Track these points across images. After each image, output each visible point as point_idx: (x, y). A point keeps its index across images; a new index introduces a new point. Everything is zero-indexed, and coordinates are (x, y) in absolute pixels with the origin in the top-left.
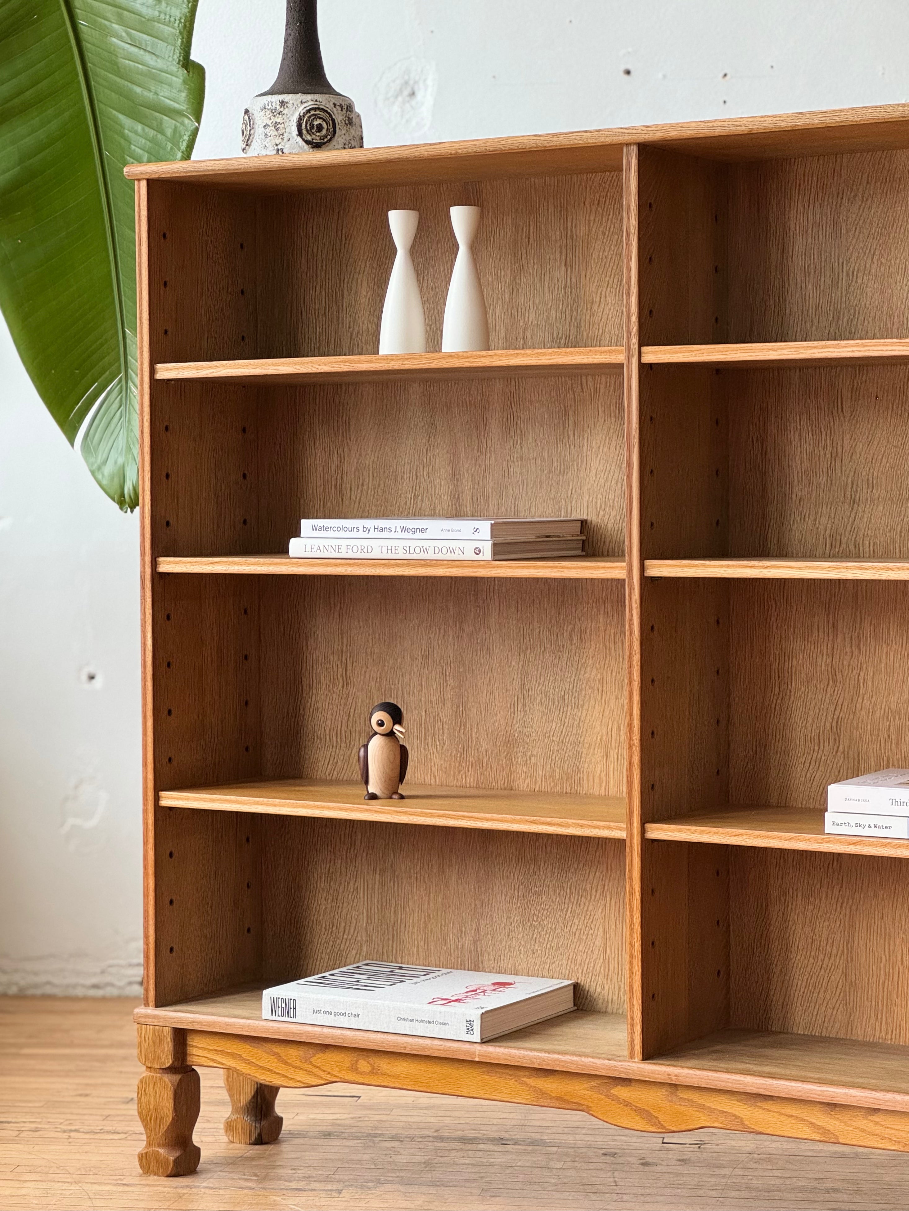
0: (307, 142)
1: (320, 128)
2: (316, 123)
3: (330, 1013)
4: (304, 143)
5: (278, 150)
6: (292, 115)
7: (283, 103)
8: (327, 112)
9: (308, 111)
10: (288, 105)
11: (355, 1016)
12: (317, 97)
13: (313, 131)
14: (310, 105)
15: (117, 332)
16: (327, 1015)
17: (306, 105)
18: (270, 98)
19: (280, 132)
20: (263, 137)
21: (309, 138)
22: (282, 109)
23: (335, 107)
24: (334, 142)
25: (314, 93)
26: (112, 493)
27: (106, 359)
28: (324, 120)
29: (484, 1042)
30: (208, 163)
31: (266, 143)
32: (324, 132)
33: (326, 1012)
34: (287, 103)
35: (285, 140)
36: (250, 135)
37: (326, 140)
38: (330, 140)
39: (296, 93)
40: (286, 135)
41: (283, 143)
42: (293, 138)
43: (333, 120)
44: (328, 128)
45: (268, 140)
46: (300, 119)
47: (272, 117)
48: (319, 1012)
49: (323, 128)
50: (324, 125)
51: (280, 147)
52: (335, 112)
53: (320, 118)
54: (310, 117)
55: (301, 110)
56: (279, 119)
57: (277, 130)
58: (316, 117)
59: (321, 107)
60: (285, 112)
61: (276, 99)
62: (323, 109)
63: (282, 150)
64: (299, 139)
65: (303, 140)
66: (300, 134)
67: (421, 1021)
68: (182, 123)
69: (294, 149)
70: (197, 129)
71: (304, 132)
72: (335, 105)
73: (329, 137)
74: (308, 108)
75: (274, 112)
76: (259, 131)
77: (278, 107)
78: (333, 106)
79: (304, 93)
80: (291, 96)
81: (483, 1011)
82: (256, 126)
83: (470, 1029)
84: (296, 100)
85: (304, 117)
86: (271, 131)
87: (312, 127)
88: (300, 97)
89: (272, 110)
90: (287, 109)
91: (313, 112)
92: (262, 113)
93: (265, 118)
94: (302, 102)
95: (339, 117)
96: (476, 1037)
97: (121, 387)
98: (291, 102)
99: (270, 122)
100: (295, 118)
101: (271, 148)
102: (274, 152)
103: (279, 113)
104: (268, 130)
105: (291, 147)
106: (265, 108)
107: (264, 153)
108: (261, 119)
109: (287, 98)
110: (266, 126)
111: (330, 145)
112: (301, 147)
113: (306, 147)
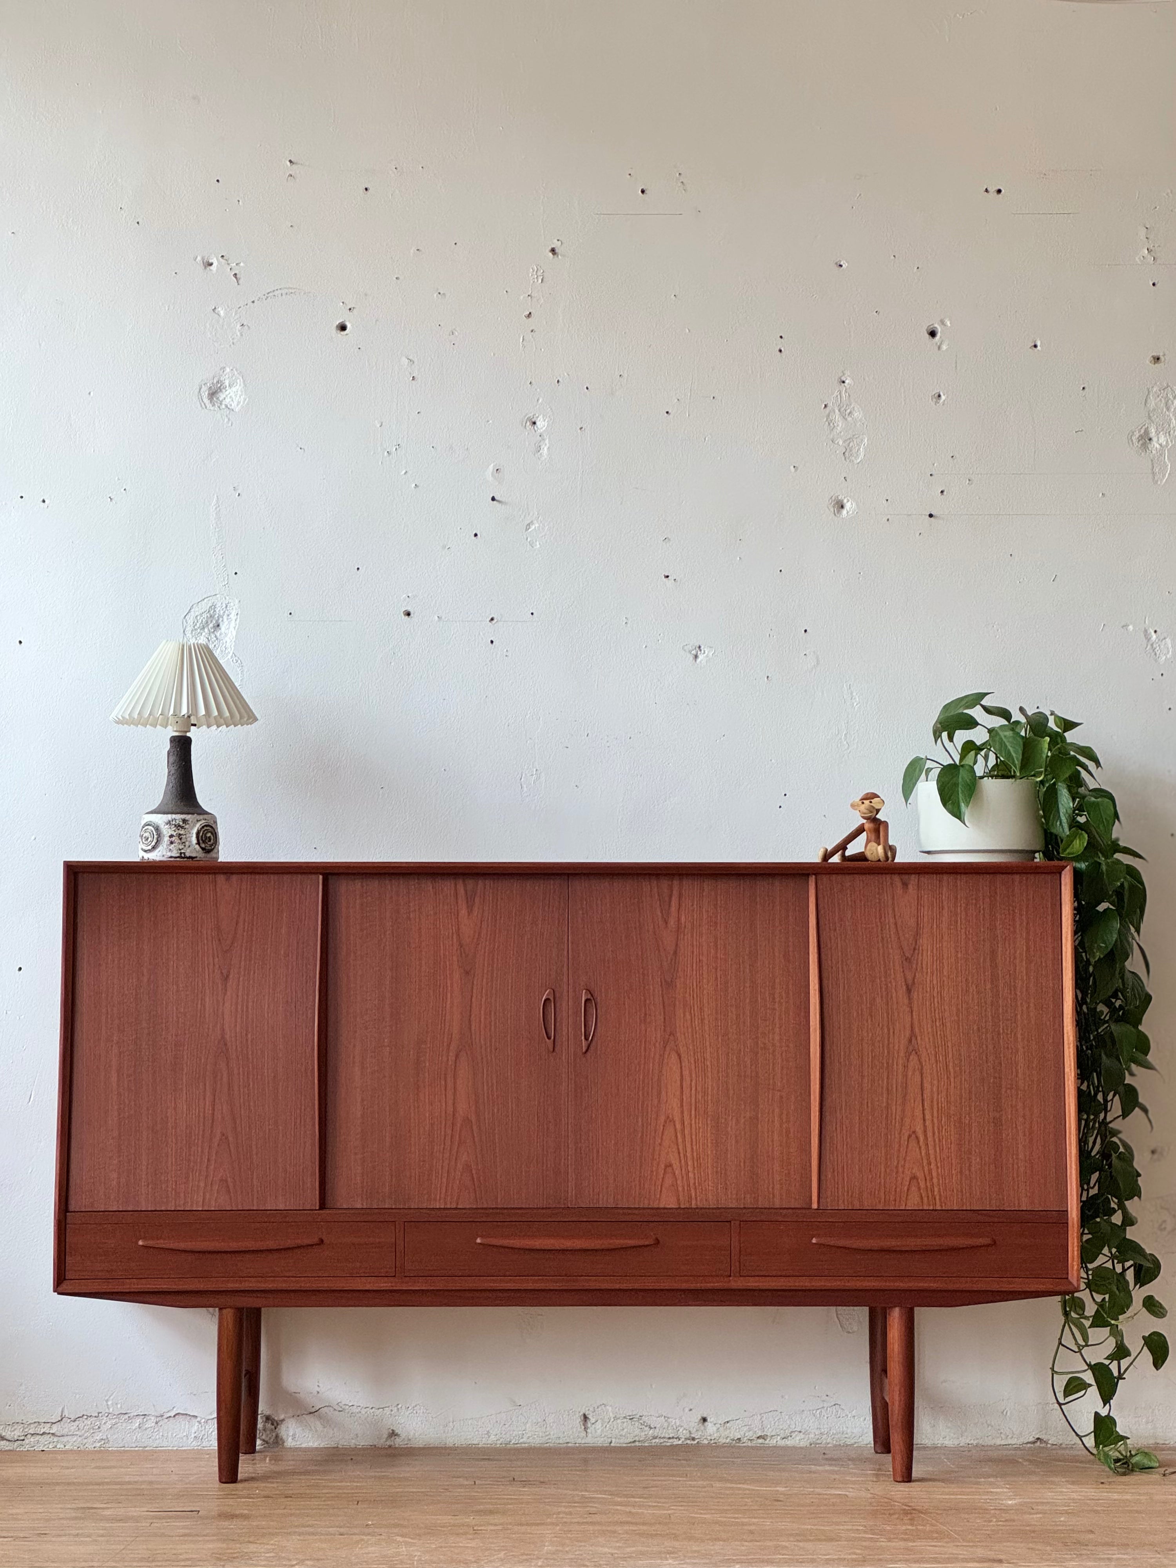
0: (203, 849)
2: (209, 835)
5: (181, 853)
6: (192, 829)
7: (184, 821)
8: (212, 827)
9: (203, 827)
10: (188, 823)
12: (205, 817)
13: (207, 841)
14: (203, 822)
17: (200, 822)
18: (174, 816)
19: (183, 841)
20: (169, 844)
21: (203, 846)
22: (184, 825)
24: (215, 849)
25: (202, 814)
28: (212, 833)
31: (171, 848)
32: (212, 842)
34: (187, 820)
35: (187, 846)
37: (212, 848)
38: (215, 847)
39: (193, 814)
40: (187, 843)
41: (185, 849)
42: (192, 845)
43: (216, 833)
44: (213, 840)
45: (173, 846)
46: (198, 833)
47: (176, 830)
49: (211, 839)
50: (212, 837)
51: (182, 851)
54: (204, 831)
55: (198, 826)
56: (182, 832)
57: (181, 839)
58: (209, 831)
59: (209, 824)
60: (187, 826)
61: (178, 817)
63: (184, 853)
64: (197, 846)
65: (200, 847)
66: (198, 843)
69: (193, 853)
71: (201, 842)
74: (203, 825)
75: (178, 826)
76: (165, 839)
77: (181, 823)
80: (190, 816)
82: (162, 835)
84: (194, 819)
85: (200, 830)
86: (175, 839)
87: (206, 839)
88: (197, 816)
89: (175, 826)
91: (205, 828)
92: (166, 826)
93: (170, 830)
94: (198, 821)
98: (191, 820)
99: (175, 834)
100: (195, 831)
101: (175, 852)
102: (178, 855)
103: (182, 827)
104: (173, 839)
105: (191, 852)
106: (169, 823)
107: (169, 854)
108: (166, 831)
109: (187, 817)
110: (171, 836)
111: (214, 851)
112: (198, 852)
113: (201, 851)
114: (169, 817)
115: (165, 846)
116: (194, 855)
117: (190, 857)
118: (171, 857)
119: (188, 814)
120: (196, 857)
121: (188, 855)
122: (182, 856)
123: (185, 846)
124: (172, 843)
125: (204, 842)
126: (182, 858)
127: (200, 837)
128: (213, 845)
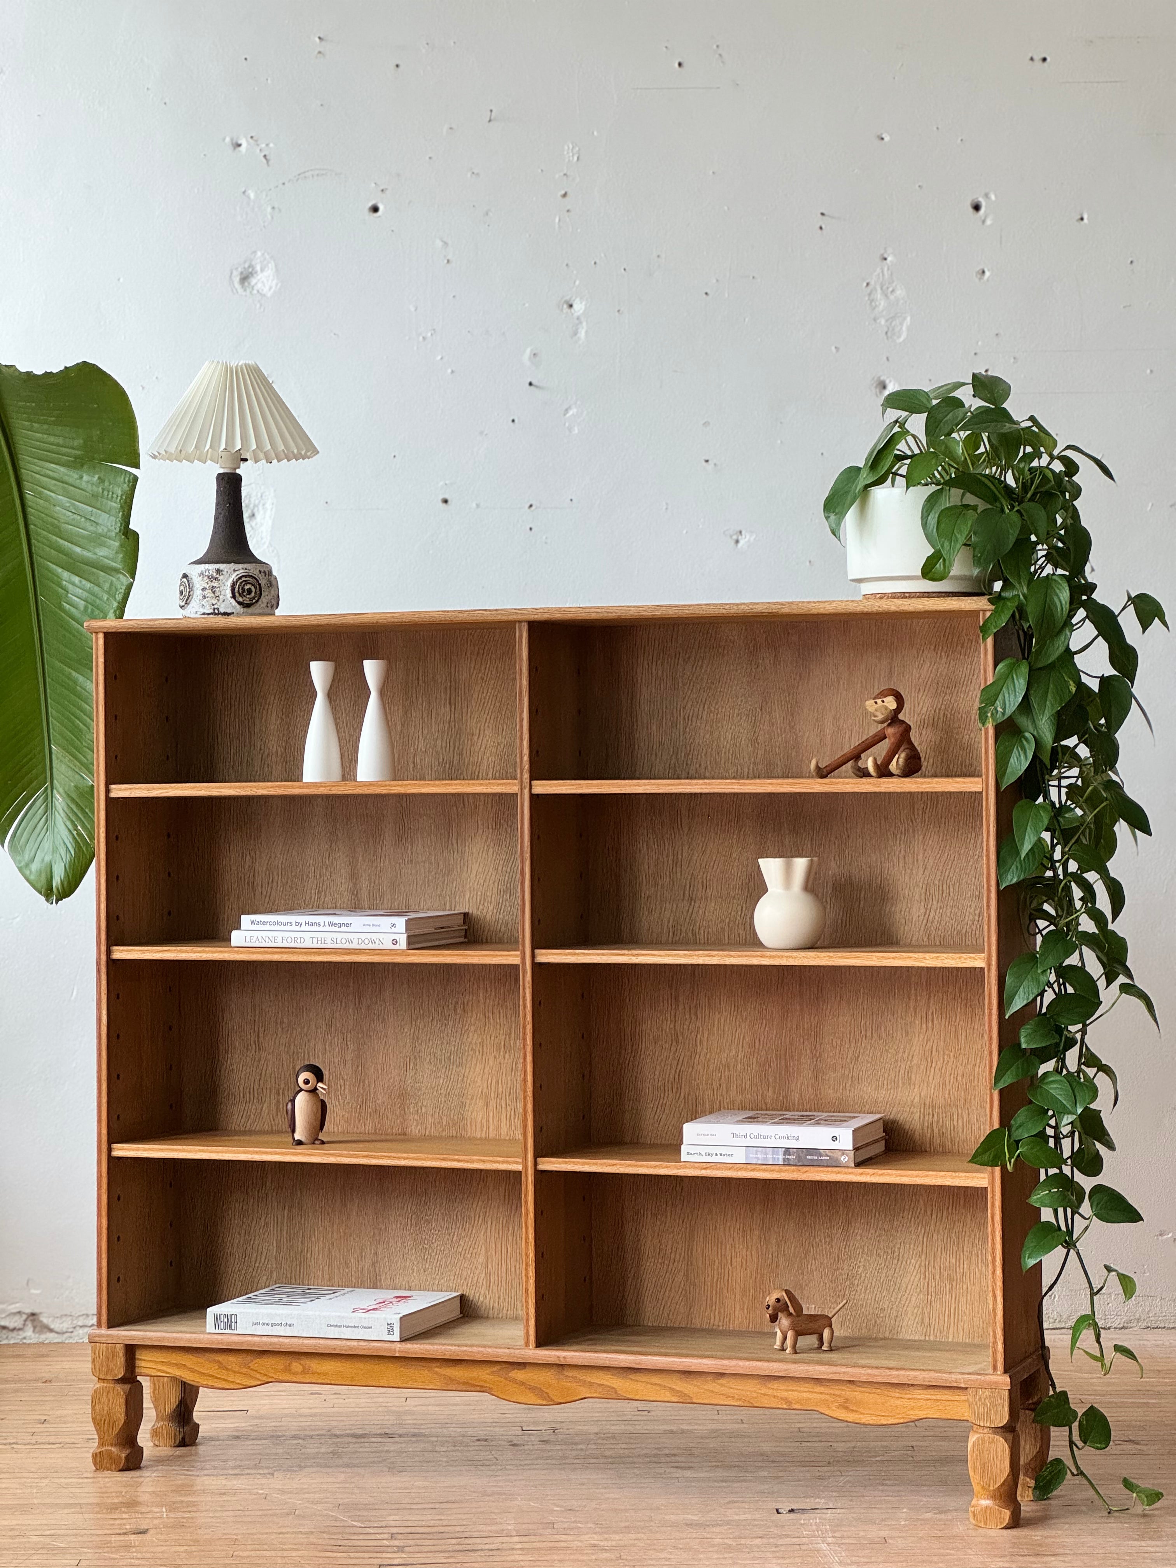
0: (239, 603)
1: (249, 591)
2: (247, 587)
3: (268, 1324)
4: (237, 604)
5: (214, 609)
6: (227, 581)
7: (218, 571)
8: (254, 577)
9: (240, 578)
10: (223, 573)
11: (290, 1325)
12: (245, 566)
13: (244, 594)
14: (241, 572)
15: (44, 748)
16: (265, 1326)
17: (238, 573)
18: (207, 566)
19: (216, 594)
20: (201, 598)
21: (241, 599)
22: (218, 576)
23: (261, 574)
24: (260, 603)
25: (244, 563)
26: (39, 888)
27: (34, 772)
28: (253, 585)
29: (403, 1340)
30: (160, 622)
31: (203, 603)
32: (253, 594)
33: (264, 1324)
34: (222, 571)
35: (221, 601)
36: (189, 596)
37: (254, 601)
38: (257, 601)
39: (228, 562)
40: (221, 597)
41: (218, 604)
42: (227, 599)
43: (260, 585)
44: (256, 593)
45: (205, 600)
46: (234, 584)
47: (209, 582)
48: (258, 1324)
49: (252, 591)
50: (253, 589)
51: (216, 606)
52: (261, 579)
53: (250, 583)
54: (241, 583)
55: (234, 576)
56: (215, 584)
57: (214, 592)
58: (247, 583)
59: (250, 574)
60: (221, 578)
61: (212, 567)
62: (251, 576)
63: (218, 609)
64: (233, 601)
65: (236, 601)
66: (234, 597)
67: (348, 1327)
68: (118, 579)
69: (228, 608)
70: (132, 584)
71: (237, 594)
72: (260, 572)
73: (257, 599)
74: (239, 575)
75: (211, 578)
76: (198, 593)
77: (215, 574)
78: (258, 573)
79: (234, 563)
80: (225, 565)
81: (401, 1315)
82: (195, 589)
83: (391, 1331)
84: (230, 569)
85: (237, 582)
86: (209, 593)
87: (244, 591)
88: (232, 566)
89: (208, 577)
90: (222, 576)
91: (244, 579)
92: (201, 578)
93: (202, 583)
94: (234, 571)
95: (263, 582)
96: (396, 1337)
97: (47, 795)
98: (226, 571)
99: (207, 586)
100: (229, 583)
101: (208, 607)
102: (211, 611)
103: (216, 579)
104: (206, 592)
105: (226, 607)
106: (201, 574)
107: (202, 610)
108: (199, 583)
109: (221, 566)
110: (204, 589)
111: (257, 605)
112: (234, 607)
113: (238, 607)
114: (203, 568)
115: (198, 601)
116: (229, 611)
117: (224, 614)
118: (204, 614)
119: (224, 563)
120: (233, 613)
121: (222, 610)
122: (215, 611)
123: (218, 600)
124: (204, 597)
125: (240, 595)
126: (216, 614)
127: (236, 589)
128: (254, 598)
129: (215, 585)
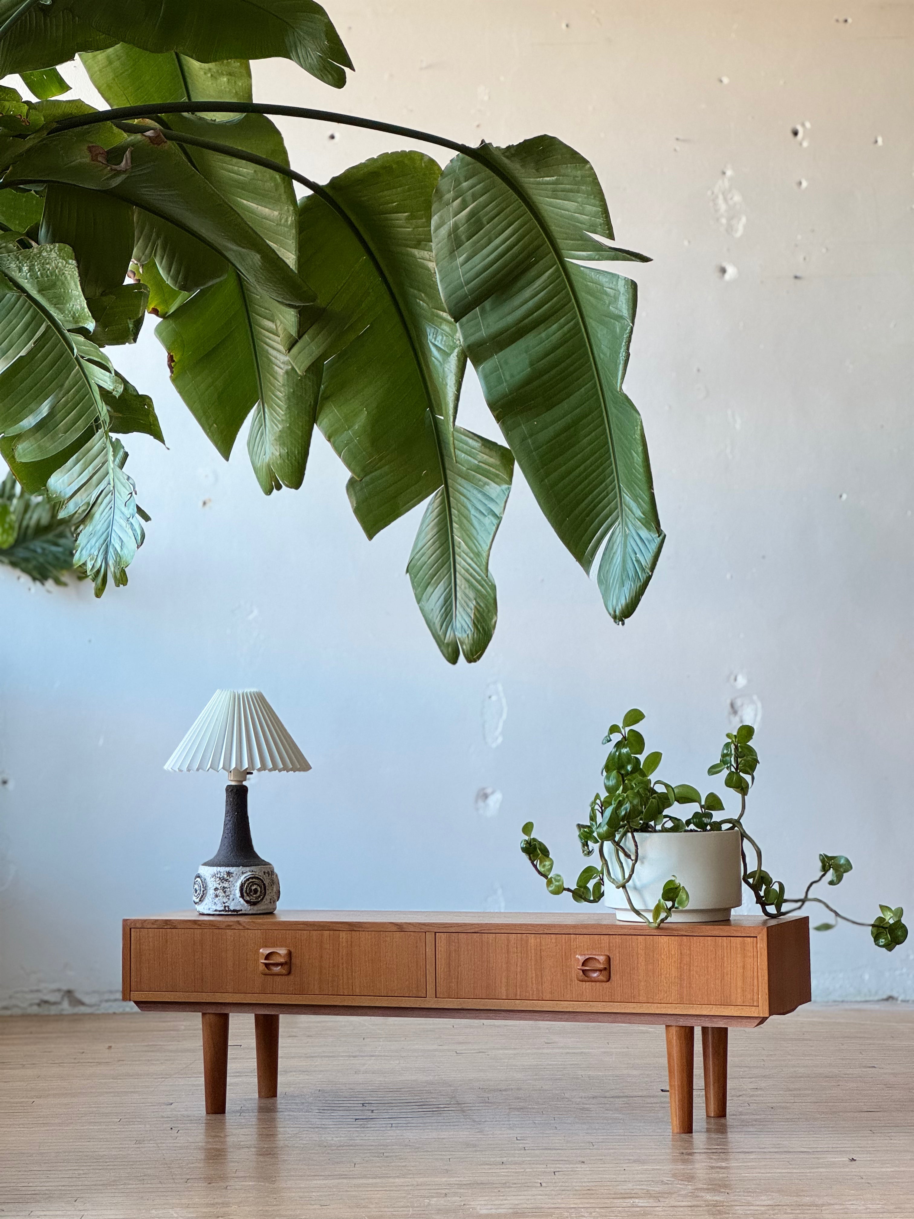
0: (247, 902)
1: (256, 891)
2: (253, 888)
4: (245, 903)
5: (225, 907)
6: (236, 882)
7: (229, 874)
8: (260, 879)
9: (248, 880)
10: (233, 875)
12: (253, 868)
13: (251, 894)
14: (248, 874)
17: (245, 875)
18: (219, 869)
19: (227, 894)
20: (214, 897)
21: (248, 898)
22: (228, 878)
23: (265, 874)
24: (264, 900)
25: (251, 866)
28: (258, 885)
31: (216, 901)
32: (259, 893)
34: (232, 873)
35: (231, 899)
36: (203, 893)
37: (259, 899)
38: (262, 899)
39: (239, 866)
40: (231, 896)
41: (229, 902)
42: (236, 898)
43: (264, 885)
44: (261, 892)
45: (217, 899)
46: (242, 885)
47: (221, 883)
49: (258, 891)
50: (259, 889)
51: (226, 904)
52: (265, 878)
53: (256, 884)
54: (249, 884)
55: (242, 878)
57: (225, 892)
58: (253, 883)
59: (256, 876)
60: (231, 879)
61: (223, 870)
62: (257, 877)
63: (228, 907)
64: (241, 899)
65: (244, 900)
66: (242, 896)
69: (237, 906)
71: (245, 894)
72: (264, 873)
73: (262, 897)
74: (247, 878)
75: (222, 879)
76: (210, 892)
77: (225, 876)
78: (263, 874)
79: (243, 866)
80: (234, 868)
82: (208, 888)
84: (239, 871)
85: (245, 884)
86: (220, 892)
87: (250, 891)
88: (241, 869)
89: (220, 878)
90: (232, 878)
91: (251, 880)
92: (213, 879)
93: (215, 883)
94: (243, 873)
95: (267, 882)
98: (235, 873)
99: (219, 887)
100: (238, 884)
101: (219, 905)
102: (223, 908)
103: (226, 880)
104: (218, 892)
105: (235, 906)
106: (214, 875)
107: (214, 908)
108: (212, 884)
109: (231, 869)
110: (216, 889)
111: (263, 903)
112: (243, 905)
113: (246, 904)
114: (215, 869)
115: (210, 899)
116: (238, 908)
117: (234, 911)
118: (216, 911)
119: (233, 866)
120: (241, 910)
121: (232, 908)
122: (226, 909)
123: (229, 899)
124: (217, 896)
125: (248, 895)
126: (226, 911)
127: (244, 890)
128: (259, 897)
129: (226, 886)
